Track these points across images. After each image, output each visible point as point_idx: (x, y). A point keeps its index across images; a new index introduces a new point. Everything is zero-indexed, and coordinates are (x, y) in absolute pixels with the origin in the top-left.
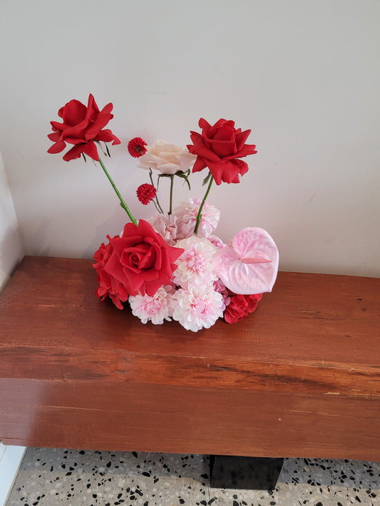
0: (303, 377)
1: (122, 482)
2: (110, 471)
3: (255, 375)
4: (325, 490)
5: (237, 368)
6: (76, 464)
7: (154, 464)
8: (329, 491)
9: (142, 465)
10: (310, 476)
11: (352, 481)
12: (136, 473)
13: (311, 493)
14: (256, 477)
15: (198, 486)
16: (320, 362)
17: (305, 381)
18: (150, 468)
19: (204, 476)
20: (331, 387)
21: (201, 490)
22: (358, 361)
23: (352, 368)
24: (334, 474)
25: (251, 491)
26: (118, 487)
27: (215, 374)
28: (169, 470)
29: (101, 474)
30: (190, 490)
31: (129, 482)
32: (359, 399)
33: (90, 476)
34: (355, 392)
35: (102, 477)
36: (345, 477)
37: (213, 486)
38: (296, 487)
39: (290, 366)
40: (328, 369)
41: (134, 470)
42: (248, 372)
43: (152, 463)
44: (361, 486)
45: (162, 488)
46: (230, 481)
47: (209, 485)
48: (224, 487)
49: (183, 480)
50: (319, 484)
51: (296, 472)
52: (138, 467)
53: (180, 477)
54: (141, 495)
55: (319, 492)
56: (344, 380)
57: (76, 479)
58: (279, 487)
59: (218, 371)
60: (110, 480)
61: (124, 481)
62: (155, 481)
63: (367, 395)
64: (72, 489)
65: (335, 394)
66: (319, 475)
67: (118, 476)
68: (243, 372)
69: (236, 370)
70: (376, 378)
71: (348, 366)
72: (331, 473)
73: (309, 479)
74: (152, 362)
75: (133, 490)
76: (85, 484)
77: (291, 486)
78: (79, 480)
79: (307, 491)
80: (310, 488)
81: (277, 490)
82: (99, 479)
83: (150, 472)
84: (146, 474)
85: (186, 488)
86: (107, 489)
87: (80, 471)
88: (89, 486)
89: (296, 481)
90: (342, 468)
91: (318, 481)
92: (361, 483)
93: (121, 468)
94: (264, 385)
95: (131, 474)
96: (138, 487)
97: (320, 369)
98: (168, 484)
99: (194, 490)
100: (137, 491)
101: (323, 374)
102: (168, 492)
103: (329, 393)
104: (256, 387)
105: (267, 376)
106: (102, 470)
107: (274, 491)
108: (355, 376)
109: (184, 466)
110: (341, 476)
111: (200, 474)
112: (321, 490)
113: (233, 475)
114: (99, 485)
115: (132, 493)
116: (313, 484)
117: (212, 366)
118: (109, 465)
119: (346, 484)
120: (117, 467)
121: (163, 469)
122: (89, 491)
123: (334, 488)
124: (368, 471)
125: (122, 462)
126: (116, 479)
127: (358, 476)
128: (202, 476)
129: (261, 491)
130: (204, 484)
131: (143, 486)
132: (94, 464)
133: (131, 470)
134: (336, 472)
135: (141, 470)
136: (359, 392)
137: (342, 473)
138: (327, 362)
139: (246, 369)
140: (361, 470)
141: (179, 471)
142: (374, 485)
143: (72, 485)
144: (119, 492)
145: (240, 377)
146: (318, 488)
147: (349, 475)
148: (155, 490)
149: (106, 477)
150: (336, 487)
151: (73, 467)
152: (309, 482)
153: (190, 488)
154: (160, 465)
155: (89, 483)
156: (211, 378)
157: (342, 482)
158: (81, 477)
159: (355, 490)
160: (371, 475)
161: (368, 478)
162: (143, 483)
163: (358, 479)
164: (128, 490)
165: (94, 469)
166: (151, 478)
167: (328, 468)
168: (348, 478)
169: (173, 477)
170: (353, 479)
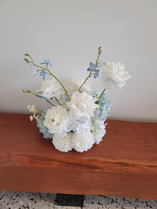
0: (84, 164)
1: (22, 203)
2: (18, 198)
3: (65, 163)
4: (104, 207)
5: (58, 160)
6: (4, 195)
7: (36, 195)
8: (106, 207)
9: (31, 196)
10: (99, 201)
11: (116, 203)
12: (28, 199)
13: (98, 208)
14: (77, 201)
15: (52, 205)
16: (92, 157)
17: (85, 166)
18: (34, 197)
19: (55, 201)
20: (96, 168)
21: (53, 207)
22: (108, 157)
23: (104, 160)
24: (109, 200)
25: (74, 207)
26: (20, 205)
27: (48, 162)
28: (41, 198)
29: (14, 199)
30: (49, 207)
31: (24, 202)
32: (108, 173)
33: (9, 200)
34: (106, 170)
35: (14, 201)
36: (113, 201)
37: (58, 205)
38: (92, 206)
39: (80, 159)
40: (95, 160)
41: (27, 198)
42: (62, 161)
44: (120, 205)
45: (38, 205)
46: (66, 203)
47: (57, 204)
48: (63, 205)
49: (46, 202)
50: (102, 204)
51: (93, 199)
52: (29, 196)
53: (46, 201)
54: (28, 208)
55: (102, 207)
56: (101, 165)
57: (3, 201)
58: (85, 206)
59: (50, 161)
60: (17, 202)
61: (22, 202)
62: (35, 203)
63: (111, 171)
64: (1, 206)
65: (98, 170)
66: (103, 201)
67: (20, 200)
68: (60, 161)
69: (57, 161)
70: (114, 164)
71: (103, 159)
72: (108, 199)
73: (98, 202)
74: (23, 157)
75: (26, 206)
76: (7, 204)
77: (91, 205)
78: (5, 201)
79: (97, 207)
80: (98, 206)
81: (85, 207)
82: (13, 201)
83: (34, 199)
84: (32, 200)
85: (47, 206)
86: (15, 206)
87: (5, 198)
88: (8, 204)
89: (93, 203)
90: (113, 197)
91: (102, 203)
92: (120, 204)
93: (22, 197)
94: (69, 167)
95: (26, 199)
96: (28, 205)
97: (91, 160)
98: (40, 204)
99: (50, 206)
100: (27, 207)
101: (93, 162)
102: (40, 207)
103: (95, 170)
104: (65, 168)
105: (70, 163)
106: (14, 197)
107: (83, 207)
108: (106, 163)
109: (48, 196)
110: (112, 201)
111: (54, 200)
112: (103, 207)
113: (68, 200)
114: (12, 204)
115: (25, 207)
116: (100, 204)
117: (47, 159)
118: (17, 196)
119: (113, 204)
120: (21, 196)
121: (39, 197)
122: (8, 206)
123: (108, 206)
124: (123, 199)
125: (23, 194)
126: (19, 201)
127: (119, 201)
128: (55, 200)
129: (78, 207)
130: (55, 204)
131: (30, 205)
132: (11, 195)
133: (26, 198)
134: (110, 199)
135: (30, 198)
136: (107, 170)
137: (113, 200)
138: (95, 158)
139: (61, 160)
140: (120, 198)
141: (46, 199)
142: (125, 205)
143: (1, 204)
144: (20, 207)
145: (59, 163)
146: (101, 206)
147: (115, 200)
148: (34, 206)
149: (15, 201)
150: (109, 206)
151: (3, 196)
152: (98, 203)
153: (49, 205)
154: (38, 196)
155: (8, 203)
156: (47, 164)
157: (112, 203)
158: (5, 200)
159: (117, 207)
160: (124, 200)
161: (123, 202)
162: (30, 203)
163: (118, 202)
164: (23, 206)
165: (11, 197)
166: (34, 201)
167: (107, 198)
168: (115, 202)
169: (43, 201)
170: (116, 202)
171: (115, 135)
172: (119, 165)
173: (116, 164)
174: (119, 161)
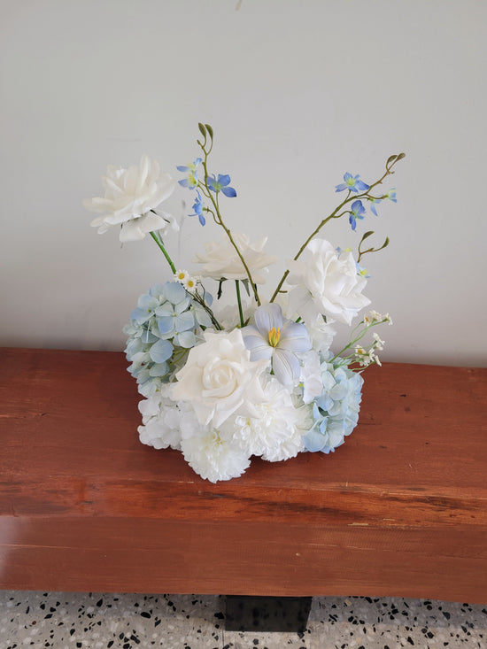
0: (321, 505)
1: (114, 627)
2: (101, 612)
3: (260, 504)
4: (370, 630)
5: (237, 494)
6: (58, 604)
7: (156, 601)
8: (375, 630)
9: (142, 603)
10: (352, 612)
11: (404, 618)
12: (133, 613)
13: (352, 634)
14: (284, 615)
15: (210, 628)
16: (343, 484)
17: (324, 510)
18: (151, 606)
19: (219, 616)
20: (358, 516)
21: (213, 634)
22: (394, 482)
23: (382, 491)
24: (383, 608)
25: (276, 634)
26: (110, 632)
27: (208, 503)
28: (174, 609)
29: (89, 615)
30: (199, 635)
31: (123, 625)
32: (394, 530)
33: (75, 619)
34: (389, 522)
35: (90, 620)
36: (395, 611)
37: (229, 628)
38: (333, 627)
39: (305, 490)
40: (352, 493)
41: (131, 610)
42: (251, 500)
43: (153, 600)
44: (416, 623)
45: (165, 632)
46: (251, 621)
47: (224, 627)
48: (242, 629)
49: (192, 622)
50: (362, 622)
51: (334, 607)
52: (137, 605)
53: (188, 617)
54: (138, 642)
55: (362, 632)
56: (373, 508)
57: (56, 623)
58: (311, 628)
59: (212, 498)
60: (99, 623)
61: (117, 625)
62: (157, 624)
63: (403, 526)
64: (52, 637)
65: (363, 524)
66: (363, 611)
67: (111, 618)
68: (244, 499)
69: (235, 498)
70: (413, 504)
71: (380, 490)
72: (379, 607)
73: (350, 615)
74: (126, 490)
75: (128, 635)
76: (68, 630)
77: (327, 625)
78: (61, 624)
79: (347, 631)
80: (352, 627)
81: (309, 632)
82: (87, 622)
83: (151, 612)
84: (145, 615)
85: (194, 632)
86: (96, 635)
87: (63, 612)
88: (72, 632)
89: (333, 618)
90: (393, 600)
91: (361, 618)
92: (415, 619)
93: (115, 607)
94: (272, 515)
95: (126, 615)
96: (135, 632)
97: (343, 493)
98: (171, 627)
99: (205, 634)
100: (133, 638)
101: (346, 500)
102: (171, 638)
103: (354, 524)
104: (261, 519)
105: (274, 504)
106: (90, 610)
107: (306, 633)
108: (387, 502)
109: (194, 603)
110: (391, 610)
111: (213, 614)
112: (365, 630)
113: (256, 613)
114: (86, 630)
115: (126, 640)
116: (355, 623)
117: (204, 493)
118: (99, 604)
119: (397, 621)
120: (110, 606)
121: (168, 607)
122: (73, 638)
123: (381, 627)
124: (425, 603)
125: (116, 600)
126: (107, 622)
127: (412, 611)
128: (216, 615)
129: (289, 633)
130: (217, 627)
131: (141, 631)
132: (81, 603)
133: (127, 609)
134: (385, 605)
135: (140, 610)
136: (392, 522)
137: (393, 607)
138: (352, 485)
139: (247, 496)
140: (417, 602)
141: (187, 610)
142: (432, 622)
143: (52, 631)
144: (110, 638)
145: (240, 506)
146: (361, 627)
147: (401, 608)
148: (155, 636)
149: (95, 620)
150: (385, 625)
151: (55, 607)
152: (350, 619)
153: (199, 631)
154: (164, 602)
155: (73, 628)
156: (204, 508)
157: (392, 618)
158: (64, 620)
159: (407, 628)
160: (430, 608)
161: (425, 613)
162: (141, 627)
163: (412, 615)
164: (121, 636)
165: (80, 610)
166: (152, 620)
167: (376, 601)
168: (400, 614)
169: (180, 617)
170: (406, 614)
171: (407, 410)
172: (428, 505)
173: (418, 504)
174: (430, 494)
